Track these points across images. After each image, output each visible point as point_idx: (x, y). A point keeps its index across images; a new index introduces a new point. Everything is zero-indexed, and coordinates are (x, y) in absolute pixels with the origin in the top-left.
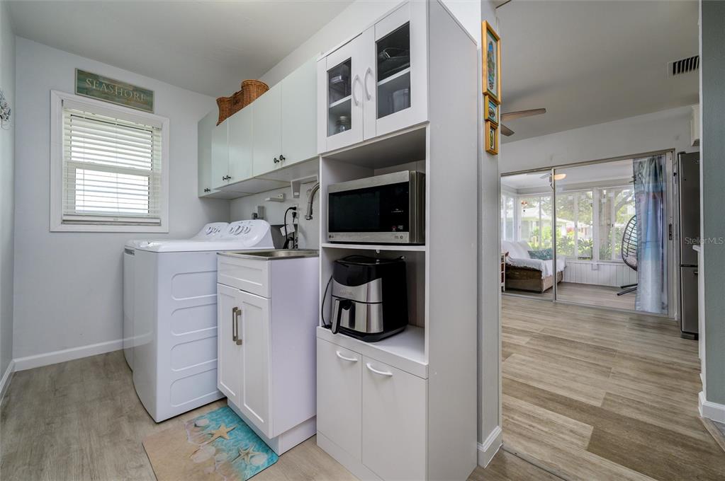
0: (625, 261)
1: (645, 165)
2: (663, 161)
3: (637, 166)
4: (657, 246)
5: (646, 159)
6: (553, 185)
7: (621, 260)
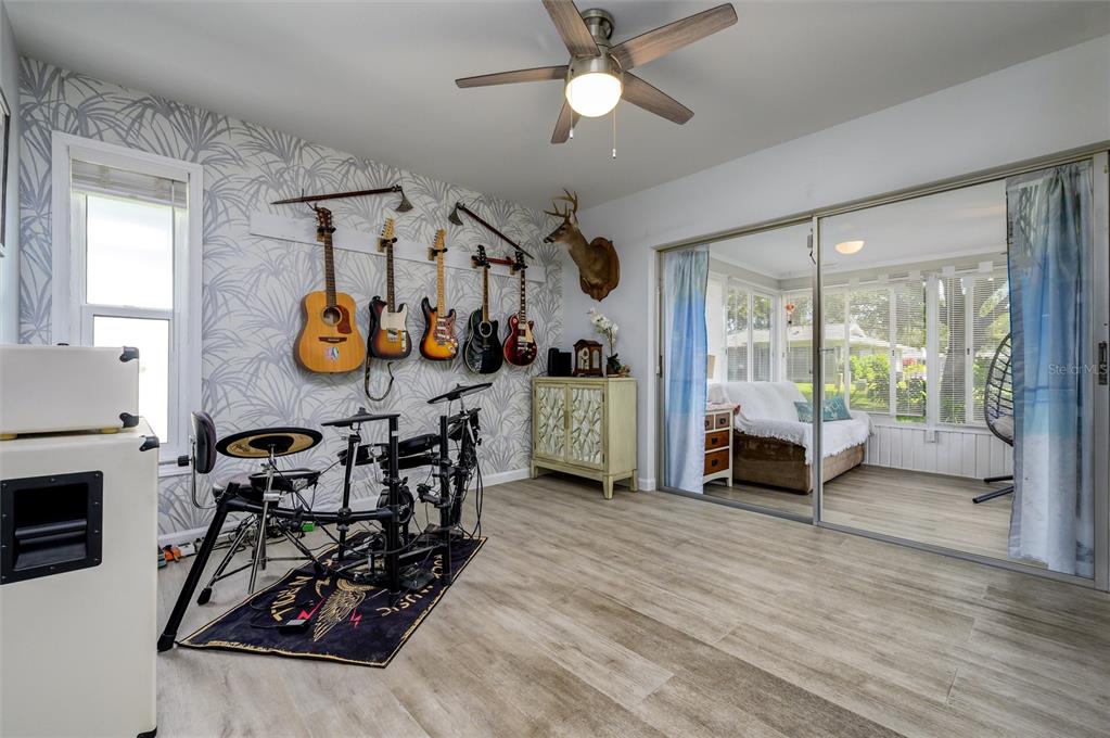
0: (992, 428)
1: (1038, 198)
2: (1083, 183)
3: (1014, 199)
4: (1065, 401)
5: (1040, 182)
6: (815, 256)
7: (983, 424)
